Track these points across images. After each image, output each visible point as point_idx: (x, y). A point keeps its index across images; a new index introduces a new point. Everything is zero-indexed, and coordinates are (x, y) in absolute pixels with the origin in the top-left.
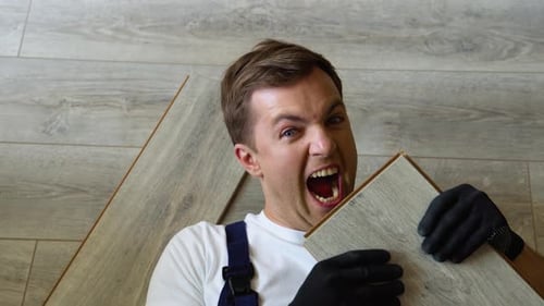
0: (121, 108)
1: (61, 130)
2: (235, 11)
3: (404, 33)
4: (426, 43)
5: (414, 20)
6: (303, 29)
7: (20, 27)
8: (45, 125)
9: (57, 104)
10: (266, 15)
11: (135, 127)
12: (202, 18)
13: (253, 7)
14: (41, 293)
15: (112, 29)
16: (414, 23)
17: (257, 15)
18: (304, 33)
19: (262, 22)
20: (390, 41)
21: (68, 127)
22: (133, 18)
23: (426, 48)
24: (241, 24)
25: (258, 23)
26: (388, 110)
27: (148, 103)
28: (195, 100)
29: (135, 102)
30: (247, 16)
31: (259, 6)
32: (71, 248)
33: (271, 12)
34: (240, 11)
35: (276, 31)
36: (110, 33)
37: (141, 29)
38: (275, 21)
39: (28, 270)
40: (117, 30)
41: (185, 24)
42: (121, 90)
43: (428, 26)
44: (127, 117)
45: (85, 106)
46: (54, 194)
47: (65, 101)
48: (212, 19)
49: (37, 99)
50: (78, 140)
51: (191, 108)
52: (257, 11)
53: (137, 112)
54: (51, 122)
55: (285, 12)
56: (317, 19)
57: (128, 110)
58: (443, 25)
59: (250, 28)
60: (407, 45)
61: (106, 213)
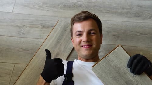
0: (40, 28)
1: (23, 34)
2: (73, 3)
3: (120, 11)
4: (126, 14)
5: (123, 7)
6: (92, 8)
7: (13, 5)
8: (19, 32)
9: (22, 26)
10: (81, 4)
11: (43, 34)
12: (64, 4)
13: (78, 2)
14: (15, 78)
15: (39, 6)
16: (123, 8)
17: (79, 4)
18: (92, 10)
19: (80, 6)
20: (116, 13)
21: (25, 33)
22: (45, 3)
23: (126, 15)
24: (74, 6)
25: (79, 6)
26: (114, 32)
27: (47, 27)
28: (61, 27)
29: (44, 27)
30: (76, 4)
31: (80, 1)
32: (24, 66)
33: (83, 3)
34: (74, 3)
35: (84, 9)
36: (38, 7)
37: (47, 6)
38: (84, 6)
39: (12, 72)
40: (40, 6)
41: (59, 6)
42: (40, 23)
43: (127, 9)
44: (41, 31)
45: (30, 27)
46: (20, 51)
47: (24, 25)
48: (66, 5)
49: (17, 25)
50: (27, 36)
51: (59, 29)
52: (79, 3)
53: (44, 29)
54: (20, 31)
55: (86, 3)
56: (96, 6)
57: (42, 29)
58: (131, 9)
59: (77, 8)
60: (121, 14)
61: (34, 57)
